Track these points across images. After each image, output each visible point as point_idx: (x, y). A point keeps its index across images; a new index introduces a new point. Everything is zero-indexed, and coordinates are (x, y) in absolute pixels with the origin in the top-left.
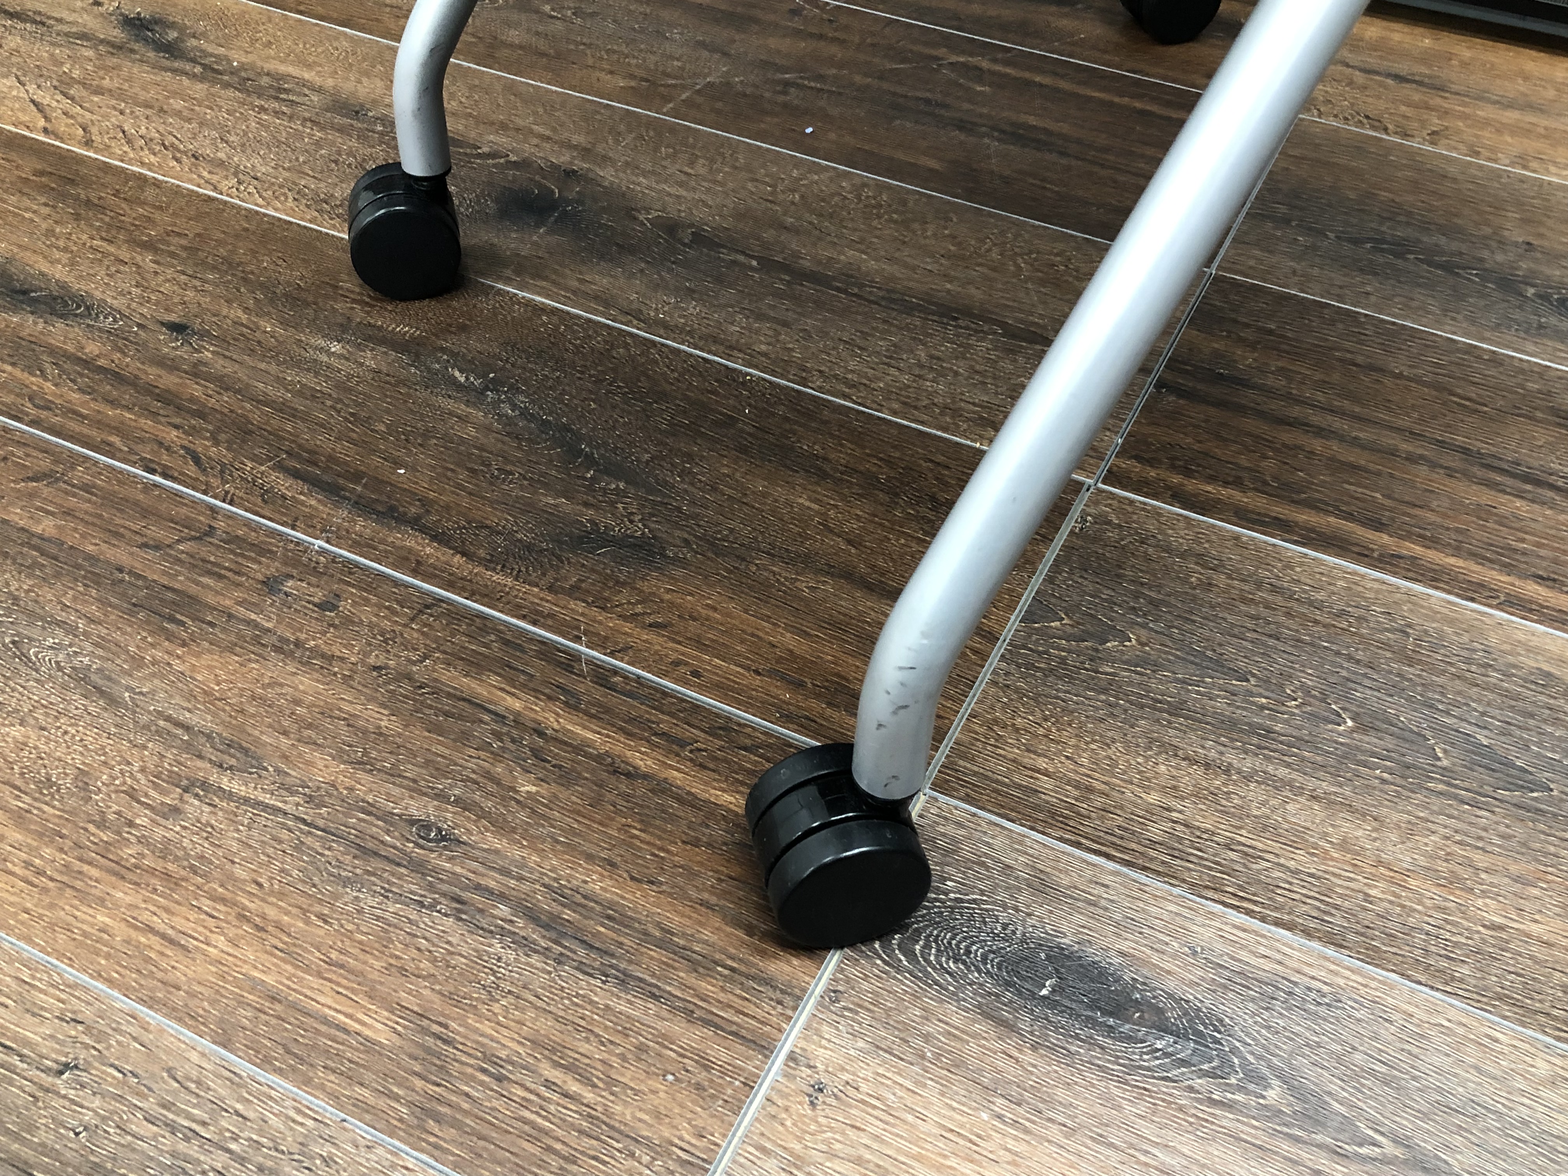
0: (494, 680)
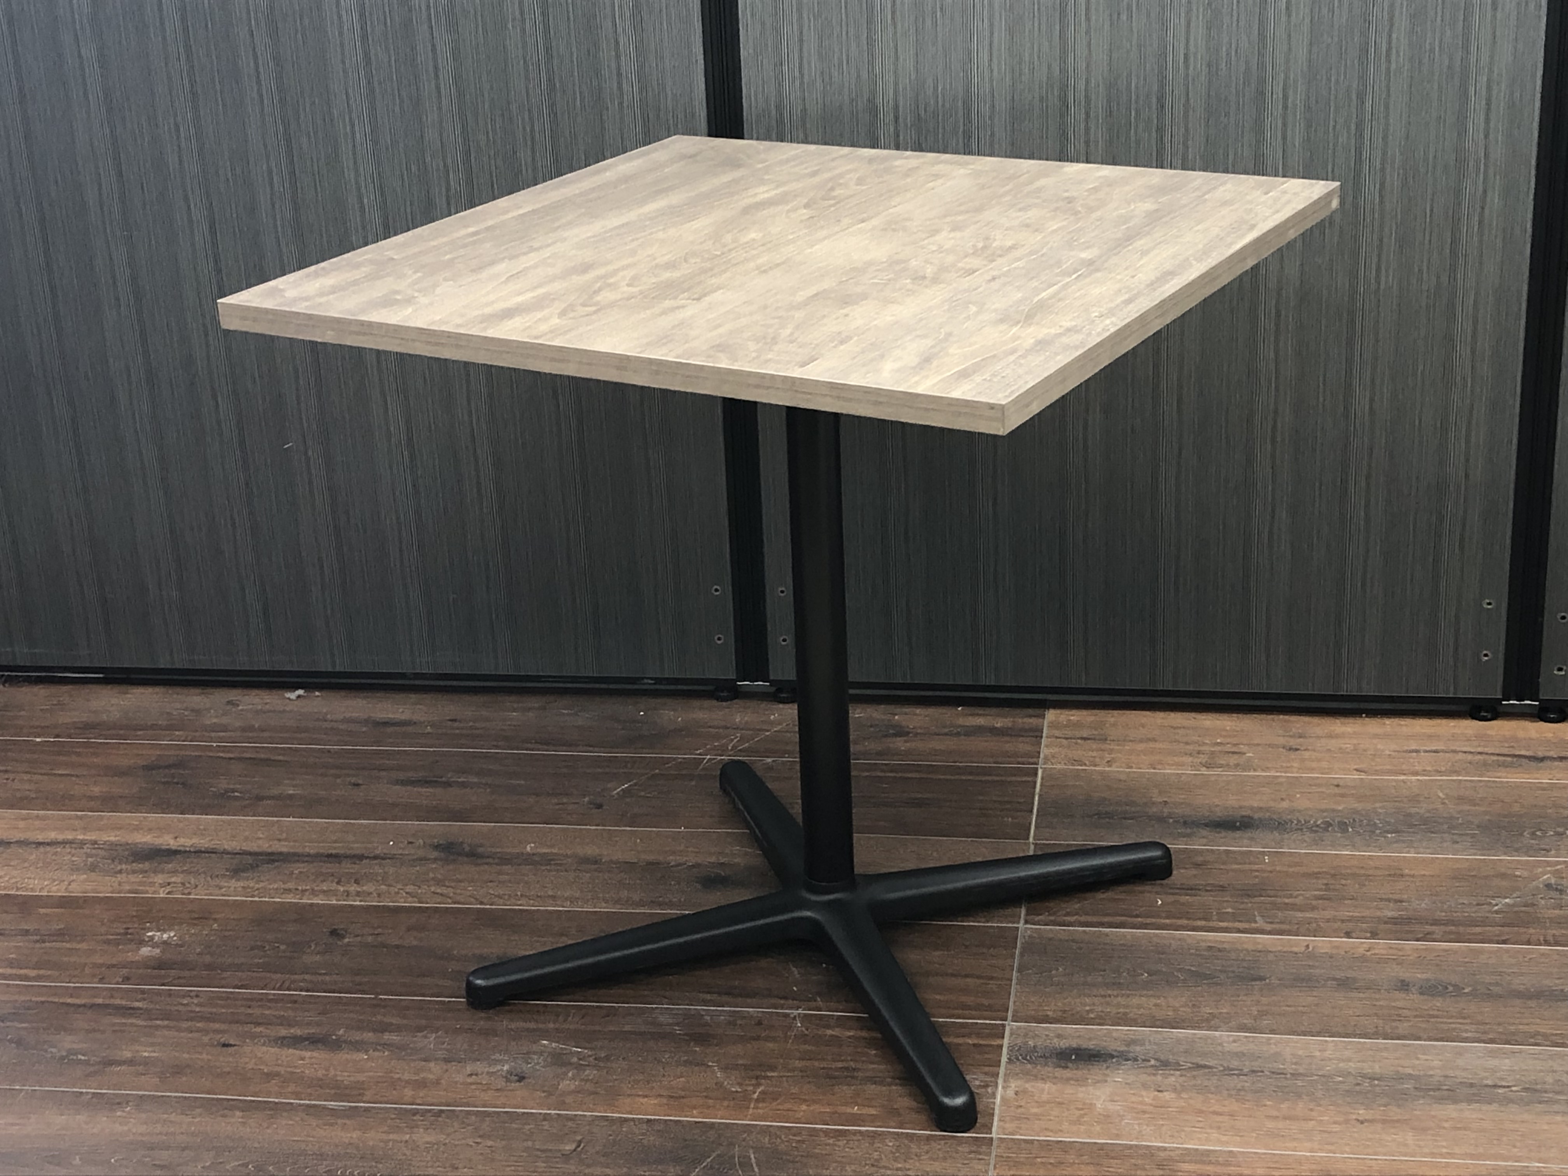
0: (838, 1029)
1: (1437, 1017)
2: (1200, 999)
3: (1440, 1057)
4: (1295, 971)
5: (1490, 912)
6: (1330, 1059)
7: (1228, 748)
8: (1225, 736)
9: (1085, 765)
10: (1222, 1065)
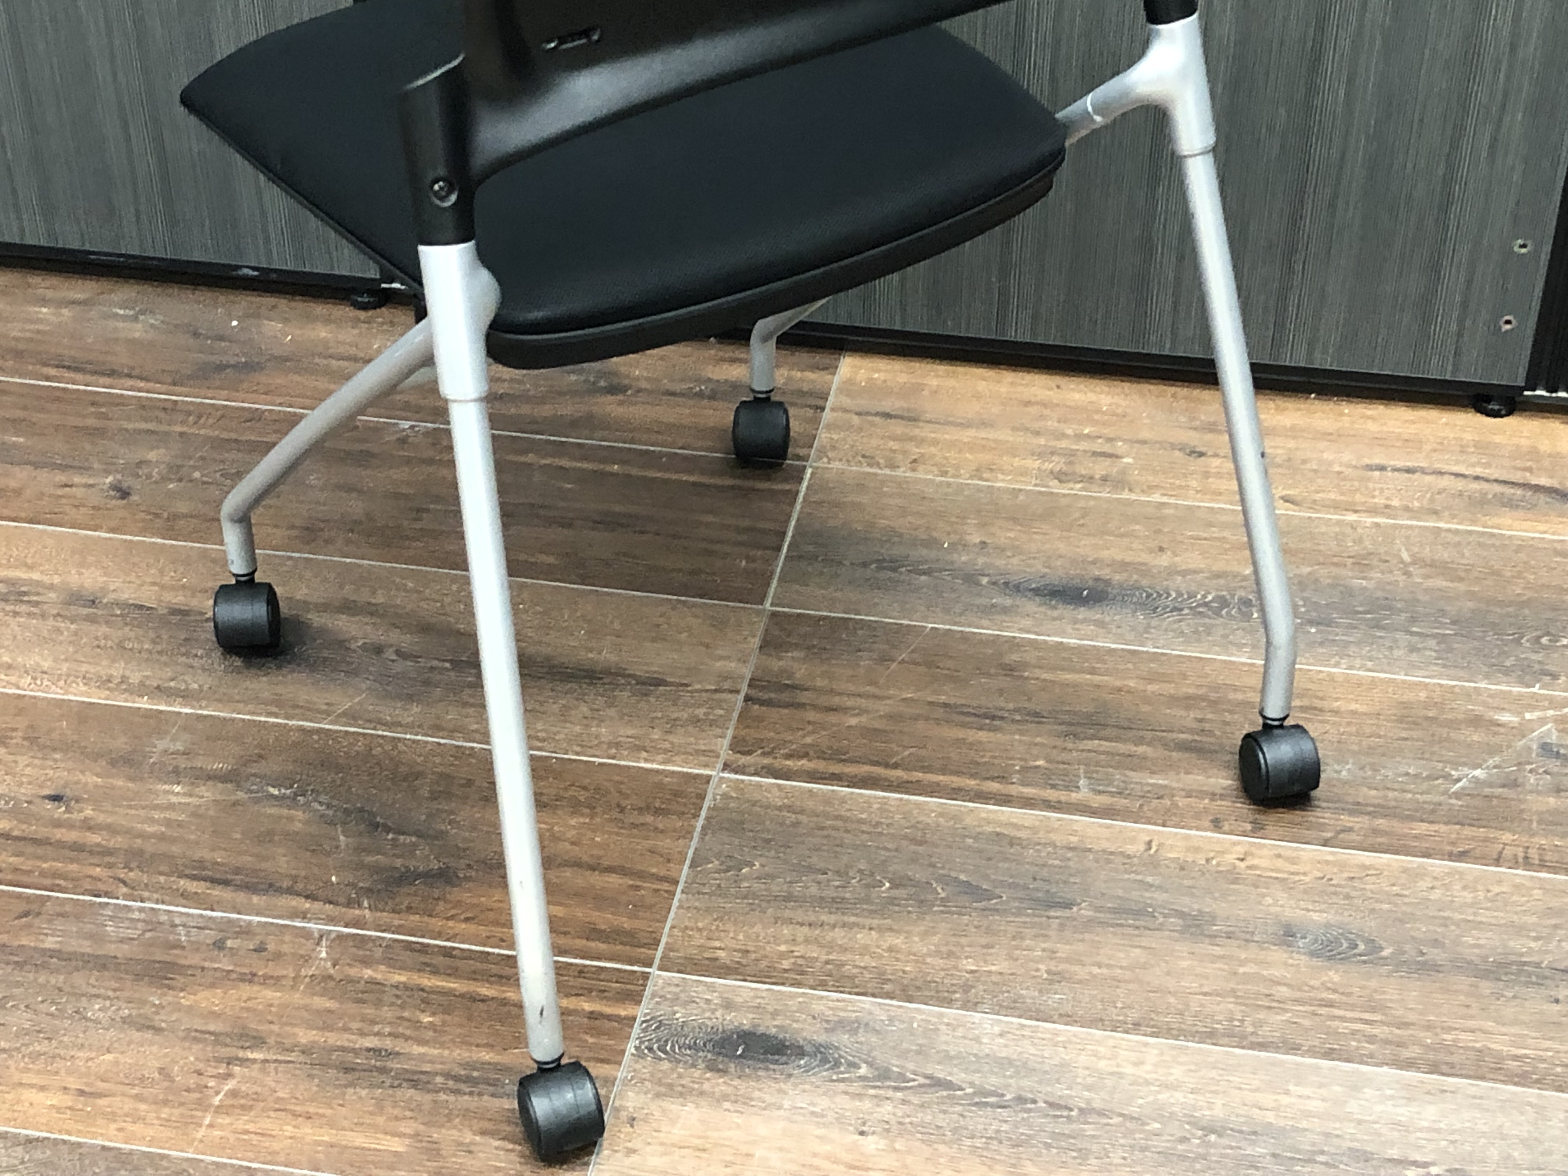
0: (382, 967)
1: (1330, 1004)
2: (963, 940)
3: (1323, 1091)
4: (1120, 893)
5: (1445, 792)
6: (1147, 1083)
7: (1099, 446)
8: (1096, 423)
9: (878, 465)
10: (972, 1084)
